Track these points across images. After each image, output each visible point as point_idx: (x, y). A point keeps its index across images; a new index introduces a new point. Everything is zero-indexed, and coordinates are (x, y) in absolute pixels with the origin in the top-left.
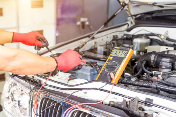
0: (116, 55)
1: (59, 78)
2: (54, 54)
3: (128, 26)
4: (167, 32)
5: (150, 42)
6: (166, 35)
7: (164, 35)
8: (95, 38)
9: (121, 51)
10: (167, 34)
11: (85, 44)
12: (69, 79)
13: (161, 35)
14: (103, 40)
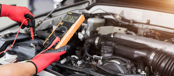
0: (68, 20)
1: (5, 61)
2: (6, 34)
3: (89, 3)
4: (123, 11)
5: (105, 22)
6: (121, 15)
7: (119, 15)
8: (53, 16)
9: (73, 17)
10: (123, 14)
11: (41, 23)
12: (15, 61)
13: (117, 15)
14: (61, 18)
